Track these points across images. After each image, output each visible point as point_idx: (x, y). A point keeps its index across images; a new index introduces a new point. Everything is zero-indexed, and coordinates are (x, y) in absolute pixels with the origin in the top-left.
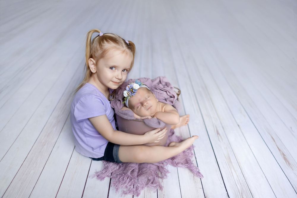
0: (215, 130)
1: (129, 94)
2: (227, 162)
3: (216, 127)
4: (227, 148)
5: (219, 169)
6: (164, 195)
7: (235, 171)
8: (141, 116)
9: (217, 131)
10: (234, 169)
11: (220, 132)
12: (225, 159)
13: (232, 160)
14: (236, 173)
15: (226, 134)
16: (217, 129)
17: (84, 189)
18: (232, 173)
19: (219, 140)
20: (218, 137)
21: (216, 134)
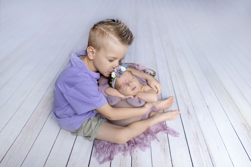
0: (186, 110)
1: (116, 75)
2: (194, 139)
3: (187, 107)
4: (195, 126)
5: (187, 145)
6: (137, 164)
7: (201, 147)
8: (126, 95)
9: (188, 111)
10: (200, 145)
11: (190, 112)
12: (193, 136)
13: (199, 137)
14: (202, 149)
15: (195, 114)
16: (188, 109)
17: (71, 154)
18: (198, 149)
19: (189, 119)
20: (189, 116)
21: (187, 113)
